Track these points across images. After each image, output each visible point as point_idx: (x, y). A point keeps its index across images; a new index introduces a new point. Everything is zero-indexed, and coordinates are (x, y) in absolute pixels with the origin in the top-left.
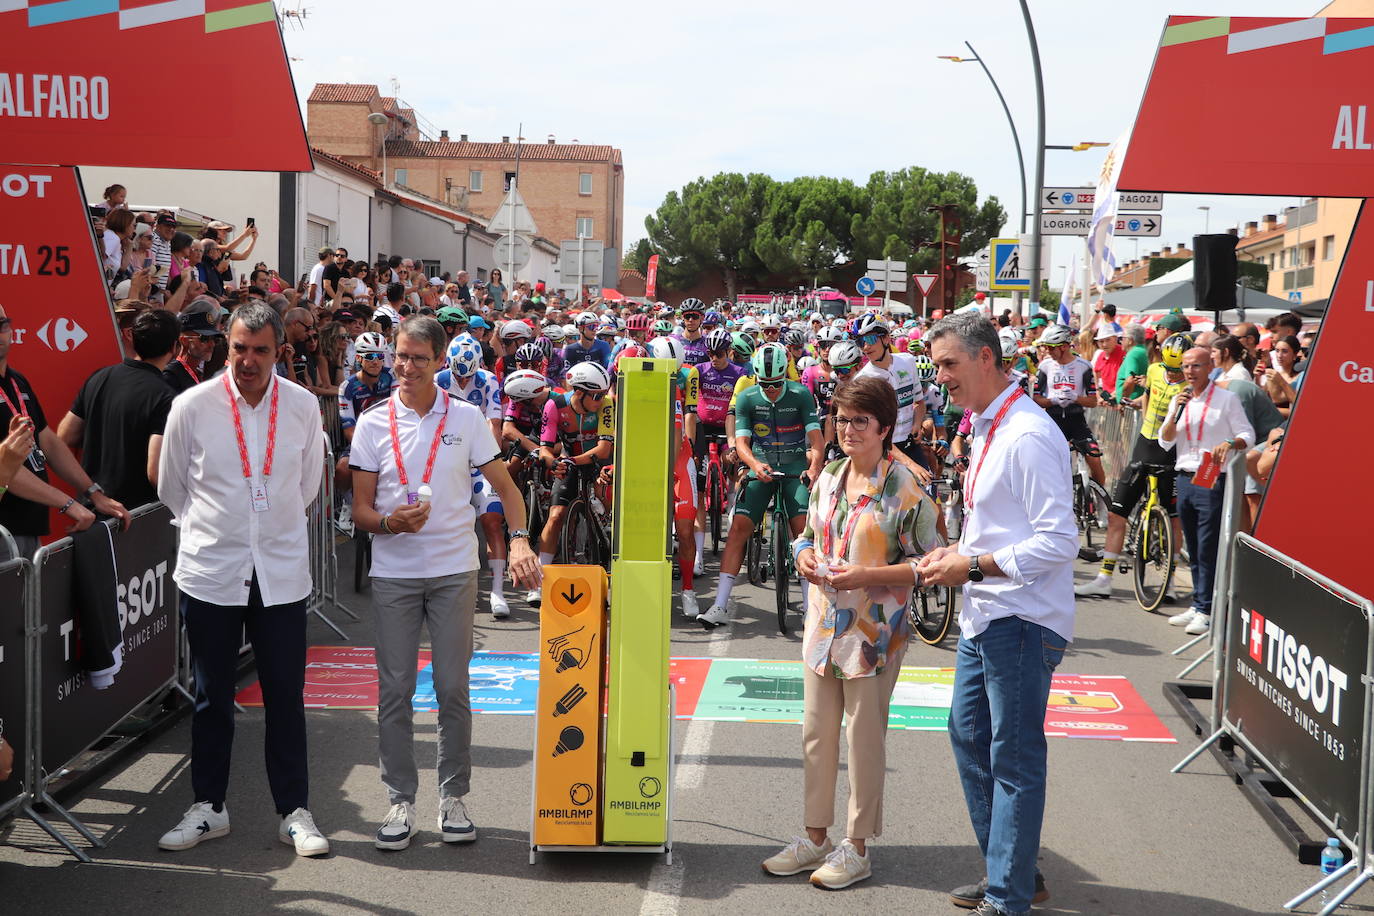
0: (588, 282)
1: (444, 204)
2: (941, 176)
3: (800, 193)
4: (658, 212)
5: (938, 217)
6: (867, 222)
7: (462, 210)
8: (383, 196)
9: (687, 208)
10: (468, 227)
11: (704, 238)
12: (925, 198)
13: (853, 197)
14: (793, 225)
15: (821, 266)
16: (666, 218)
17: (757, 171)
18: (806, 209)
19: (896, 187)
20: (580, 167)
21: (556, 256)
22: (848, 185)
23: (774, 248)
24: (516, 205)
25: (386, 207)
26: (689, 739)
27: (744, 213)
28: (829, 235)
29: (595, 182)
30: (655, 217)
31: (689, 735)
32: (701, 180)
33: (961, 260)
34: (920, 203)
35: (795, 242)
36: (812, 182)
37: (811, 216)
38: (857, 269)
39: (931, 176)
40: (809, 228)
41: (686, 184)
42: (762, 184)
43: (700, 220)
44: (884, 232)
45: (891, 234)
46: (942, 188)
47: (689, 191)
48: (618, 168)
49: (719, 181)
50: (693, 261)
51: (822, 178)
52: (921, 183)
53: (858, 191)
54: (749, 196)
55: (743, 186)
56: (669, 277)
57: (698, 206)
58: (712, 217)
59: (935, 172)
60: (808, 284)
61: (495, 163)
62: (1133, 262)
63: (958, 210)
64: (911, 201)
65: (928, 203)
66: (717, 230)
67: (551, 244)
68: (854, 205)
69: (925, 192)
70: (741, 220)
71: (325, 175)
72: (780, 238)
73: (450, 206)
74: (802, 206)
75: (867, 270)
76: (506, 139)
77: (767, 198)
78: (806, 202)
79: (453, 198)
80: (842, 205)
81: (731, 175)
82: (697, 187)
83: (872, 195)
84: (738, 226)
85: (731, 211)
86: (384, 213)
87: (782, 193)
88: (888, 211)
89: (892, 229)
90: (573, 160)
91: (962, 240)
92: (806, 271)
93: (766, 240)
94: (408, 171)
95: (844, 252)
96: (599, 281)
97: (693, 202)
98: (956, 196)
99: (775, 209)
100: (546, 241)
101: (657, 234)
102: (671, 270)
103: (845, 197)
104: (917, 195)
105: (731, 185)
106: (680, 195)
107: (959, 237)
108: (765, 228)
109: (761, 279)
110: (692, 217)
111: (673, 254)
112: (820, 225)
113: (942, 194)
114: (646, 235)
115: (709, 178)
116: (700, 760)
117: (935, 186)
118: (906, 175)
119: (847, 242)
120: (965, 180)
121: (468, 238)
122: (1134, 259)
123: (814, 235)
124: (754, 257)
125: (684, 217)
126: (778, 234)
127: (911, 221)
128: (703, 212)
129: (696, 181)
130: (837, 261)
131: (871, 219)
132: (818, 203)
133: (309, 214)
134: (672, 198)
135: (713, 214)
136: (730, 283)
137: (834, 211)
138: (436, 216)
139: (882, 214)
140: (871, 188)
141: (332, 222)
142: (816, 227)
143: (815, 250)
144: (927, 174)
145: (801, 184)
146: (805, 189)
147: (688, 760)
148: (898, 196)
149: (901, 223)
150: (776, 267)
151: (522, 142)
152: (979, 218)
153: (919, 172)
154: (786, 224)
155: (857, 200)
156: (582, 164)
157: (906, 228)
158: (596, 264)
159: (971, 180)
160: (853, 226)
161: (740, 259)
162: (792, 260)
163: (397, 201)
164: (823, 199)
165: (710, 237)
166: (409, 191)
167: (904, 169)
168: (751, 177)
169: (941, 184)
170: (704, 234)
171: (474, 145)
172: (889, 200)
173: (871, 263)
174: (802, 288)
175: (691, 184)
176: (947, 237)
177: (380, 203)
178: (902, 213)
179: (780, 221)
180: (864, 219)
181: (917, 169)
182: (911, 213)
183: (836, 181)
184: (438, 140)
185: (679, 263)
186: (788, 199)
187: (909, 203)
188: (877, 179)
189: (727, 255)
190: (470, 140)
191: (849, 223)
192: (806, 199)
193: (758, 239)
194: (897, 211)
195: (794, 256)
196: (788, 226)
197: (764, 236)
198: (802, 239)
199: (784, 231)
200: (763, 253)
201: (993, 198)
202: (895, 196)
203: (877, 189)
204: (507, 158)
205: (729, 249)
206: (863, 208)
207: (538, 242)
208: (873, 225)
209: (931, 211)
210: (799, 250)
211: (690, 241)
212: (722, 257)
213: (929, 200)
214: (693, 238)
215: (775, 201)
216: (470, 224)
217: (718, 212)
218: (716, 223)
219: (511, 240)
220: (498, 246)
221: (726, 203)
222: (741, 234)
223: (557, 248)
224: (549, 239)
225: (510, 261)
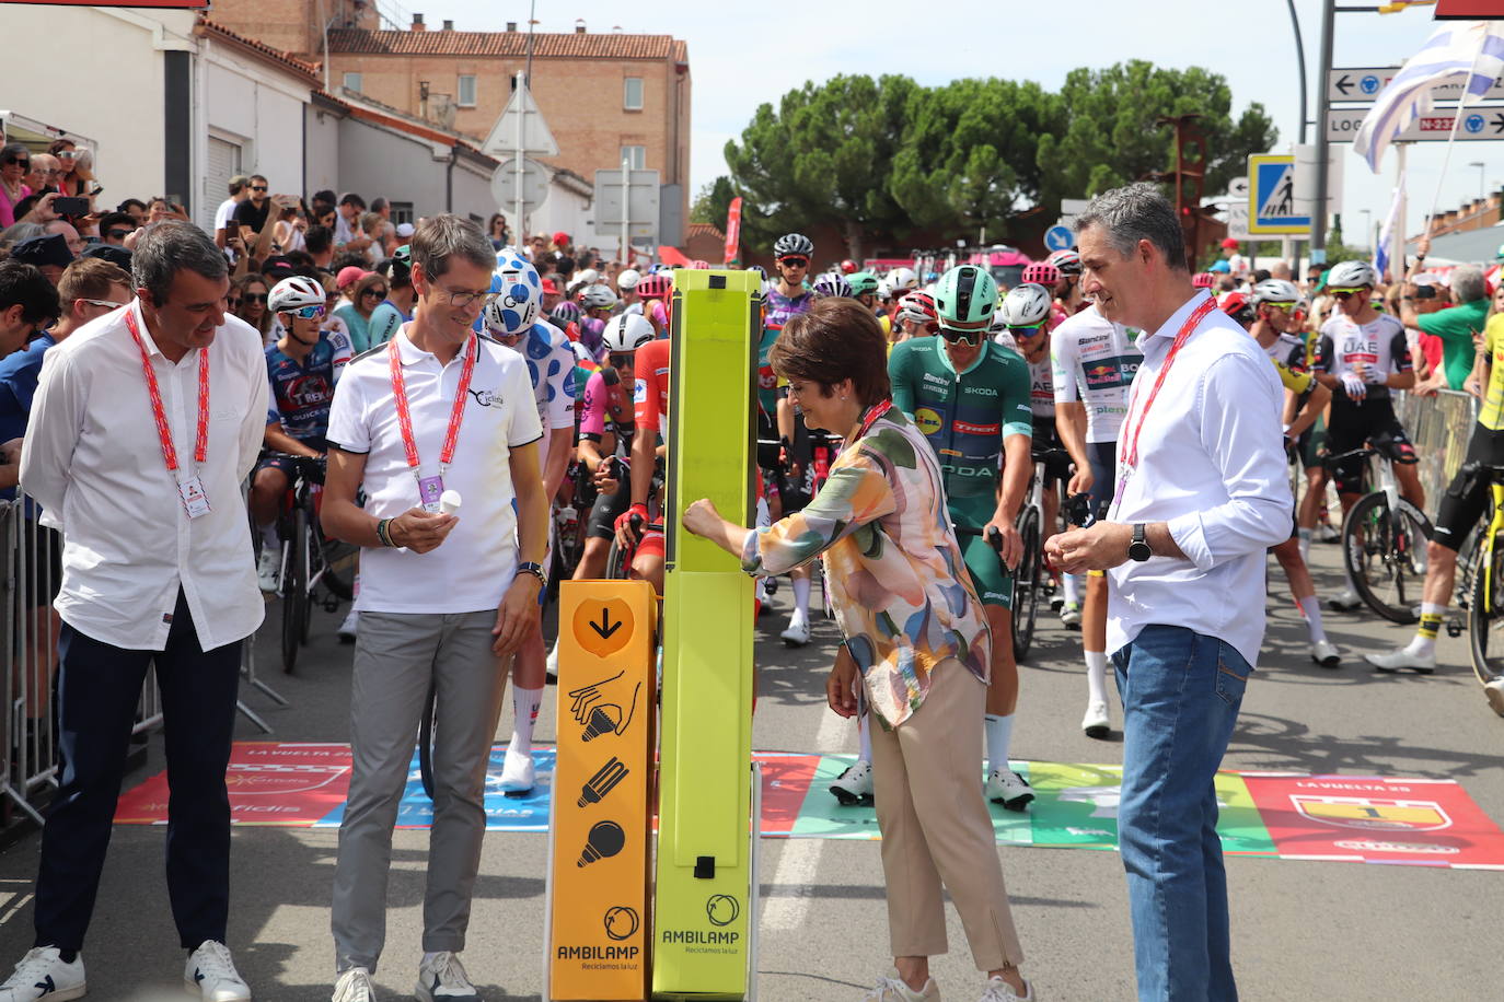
0: (638, 232)
1: (417, 120)
2: (1175, 73)
3: (960, 103)
4: (744, 135)
5: (1170, 136)
6: (1062, 147)
7: (445, 129)
8: (323, 104)
9: (787, 129)
10: (455, 152)
11: (814, 175)
12: (1151, 107)
13: (1041, 108)
14: (950, 152)
15: (991, 214)
16: (757, 144)
17: (893, 72)
18: (968, 128)
19: (1106, 92)
20: (625, 68)
21: (588, 197)
22: (1033, 90)
23: (921, 189)
24: (526, 113)
25: (330, 122)
26: (784, 863)
27: (874, 136)
28: (1003, 167)
29: (647, 91)
30: (740, 143)
31: (785, 858)
32: (809, 86)
33: (1205, 202)
34: (1143, 115)
35: (951, 178)
36: (977, 86)
37: (975, 138)
38: (1047, 214)
39: (1160, 75)
40: (974, 157)
41: (787, 91)
42: (901, 90)
43: (807, 146)
44: (1087, 162)
45: (1098, 164)
46: (1177, 91)
47: (789, 103)
48: (682, 69)
49: (836, 87)
50: (796, 209)
51: (993, 81)
52: (1144, 85)
53: (1048, 99)
54: (882, 109)
55: (872, 94)
56: (761, 235)
57: (803, 125)
58: (825, 141)
59: (1166, 67)
60: (972, 242)
61: (496, 62)
62: (1477, 202)
63: (1202, 125)
64: (1130, 112)
65: (1152, 116)
66: (833, 161)
67: (581, 180)
68: (1041, 120)
69: (1150, 98)
70: (870, 146)
71: (236, 68)
72: (929, 172)
73: (426, 122)
74: (963, 123)
75: (1060, 215)
76: (512, 26)
77: (909, 111)
78: (970, 118)
79: (432, 113)
80: (1023, 120)
81: (855, 78)
82: (803, 97)
83: (1069, 104)
84: (865, 154)
85: (854, 133)
86: (327, 129)
87: (932, 105)
88: (1094, 129)
89: (1100, 157)
90: (612, 58)
91: (1208, 171)
92: (969, 223)
93: (908, 176)
94: (364, 75)
95: (1026, 192)
96: (653, 231)
97: (796, 120)
98: (1199, 104)
99: (921, 129)
100: (573, 175)
101: (742, 168)
102: (763, 223)
103: (1029, 109)
104: (1138, 104)
105: (857, 93)
106: (777, 110)
107: (1201, 166)
108: (906, 157)
109: (901, 235)
110: (795, 142)
111: (767, 200)
112: (990, 152)
113: (1177, 101)
114: (725, 170)
115: (820, 82)
116: (801, 892)
117: (1166, 89)
118: (1120, 73)
119: (1031, 179)
120: (1213, 79)
121: (455, 169)
122: (1478, 197)
123: (981, 165)
124: (890, 201)
125: (783, 142)
126: (926, 167)
127: (1130, 143)
128: (811, 135)
129: (800, 88)
130: (1016, 207)
131: (1068, 141)
132: (988, 118)
133: (210, 126)
134: (765, 113)
135: (827, 138)
136: (853, 241)
137: (1010, 130)
138: (405, 134)
139: (1084, 134)
140: (1068, 93)
141: (247, 140)
142: (984, 155)
143: (982, 190)
144: (1153, 70)
145: (960, 90)
146: (968, 98)
147: (783, 891)
148: (1110, 105)
149: (1113, 146)
150: (923, 217)
151: (537, 30)
152: (1235, 137)
153: (1141, 67)
154: (938, 150)
155: (1047, 113)
156: (627, 64)
157: (1121, 155)
158: (649, 207)
159: (1222, 79)
160: (1040, 152)
161: (869, 205)
162: (947, 207)
163: (345, 112)
164: (995, 112)
165: (823, 171)
166: (364, 99)
167: (1118, 65)
168: (885, 80)
169: (1176, 85)
170: (814, 168)
171: (462, 36)
172: (1094, 111)
173: (1067, 205)
174: (961, 243)
175: (794, 92)
176: (1184, 164)
177: (320, 115)
178: (1115, 131)
179: (930, 149)
180: (1058, 140)
181: (1138, 63)
182: (1130, 132)
183: (1014, 85)
184: (408, 28)
185: (776, 213)
186: (941, 112)
187: (1125, 115)
188: (1077, 79)
189: (850, 201)
190: (457, 28)
191: (1033, 149)
192: (969, 113)
193: (896, 176)
194: (1107, 128)
195: (951, 200)
196: (942, 155)
197: (905, 170)
198: (962, 173)
199: (936, 162)
200: (904, 196)
201: (1256, 106)
202: (1104, 107)
203: (1077, 95)
204: (514, 56)
205: (852, 192)
206: (1057, 126)
207: (561, 177)
208: (1071, 151)
209: (1160, 125)
210: (959, 191)
211: (792, 181)
212: (840, 202)
213: (1158, 110)
214: (797, 173)
215: (921, 117)
216: (459, 148)
217: (832, 133)
218: (831, 151)
219: (518, 166)
220: (499, 175)
221: (846, 121)
222: (870, 168)
223: (591, 185)
224: (577, 172)
225: (519, 198)
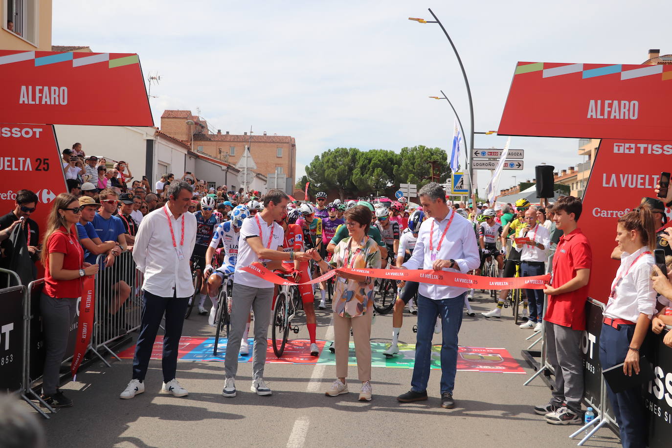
1: (218, 159)
2: (432, 149)
3: (372, 156)
4: (310, 164)
5: (430, 167)
6: (400, 169)
7: (225, 162)
8: (191, 155)
9: (323, 162)
11: (331, 175)
12: (425, 158)
13: (394, 158)
14: (369, 170)
15: (380, 188)
16: (314, 167)
17: (353, 147)
18: (374, 163)
19: (412, 154)
20: (277, 145)
21: (266, 181)
22: (392, 153)
23: (361, 180)
24: (248, 157)
25: (193, 159)
26: (314, 372)
27: (348, 165)
28: (384, 174)
29: (284, 152)
30: (309, 166)
31: (314, 370)
32: (329, 151)
34: (423, 161)
35: (369, 177)
36: (377, 152)
37: (376, 166)
38: (396, 188)
40: (376, 171)
41: (323, 152)
42: (355, 152)
43: (329, 167)
44: (407, 173)
45: (410, 174)
47: (324, 155)
48: (294, 146)
49: (337, 151)
50: (325, 185)
51: (381, 150)
52: (423, 152)
53: (397, 156)
54: (350, 157)
55: (347, 153)
57: (328, 161)
58: (334, 166)
59: (429, 147)
60: (375, 195)
61: (240, 143)
62: (514, 187)
63: (439, 164)
65: (425, 161)
66: (336, 172)
67: (264, 176)
68: (395, 161)
69: (425, 156)
70: (347, 168)
71: (166, 144)
72: (363, 175)
73: (220, 160)
74: (372, 162)
75: (400, 188)
76: (245, 133)
77: (358, 158)
79: (222, 157)
80: (389, 161)
81: (342, 149)
82: (328, 154)
83: (402, 157)
84: (345, 170)
85: (342, 164)
86: (192, 163)
87: (364, 156)
88: (409, 164)
89: (411, 172)
90: (274, 142)
91: (441, 177)
92: (374, 189)
93: (358, 176)
94: (203, 147)
95: (390, 181)
97: (326, 160)
98: (438, 158)
99: (361, 163)
100: (261, 175)
101: (310, 174)
102: (316, 188)
103: (391, 158)
104: (421, 157)
105: (343, 153)
106: (320, 157)
107: (439, 175)
108: (356, 171)
109: (355, 193)
110: (325, 166)
111: (317, 183)
112: (380, 170)
113: (432, 157)
114: (305, 174)
115: (333, 150)
116: (319, 380)
117: (429, 153)
118: (417, 149)
119: (392, 178)
120: (442, 151)
121: (228, 174)
122: (514, 185)
123: (378, 174)
124: (352, 183)
125: (322, 166)
126: (362, 174)
127: (419, 168)
128: (330, 164)
129: (327, 151)
130: (387, 185)
131: (402, 167)
132: (380, 161)
133: (159, 161)
134: (317, 158)
136: (340, 194)
137: (386, 164)
138: (214, 163)
139: (406, 165)
140: (402, 154)
141: (169, 164)
142: (378, 171)
143: (378, 181)
144: (426, 148)
145: (372, 152)
146: (374, 155)
147: (313, 380)
148: (414, 158)
149: (415, 169)
150: (361, 188)
151: (252, 134)
152: (448, 167)
154: (366, 169)
155: (396, 159)
157: (417, 171)
158: (283, 184)
159: (444, 151)
160: (394, 170)
161: (346, 184)
162: (368, 185)
163: (198, 157)
164: (382, 159)
165: (333, 175)
166: (203, 153)
167: (416, 146)
168: (351, 149)
169: (432, 153)
171: (232, 136)
172: (409, 159)
173: (402, 185)
174: (372, 195)
175: (325, 152)
176: (434, 174)
177: (190, 158)
178: (415, 165)
179: (363, 169)
180: (399, 167)
181: (421, 146)
182: (419, 165)
183: (387, 151)
184: (217, 134)
185: (319, 186)
186: (367, 158)
187: (418, 161)
188: (404, 150)
189: (340, 183)
190: (230, 134)
191: (392, 169)
192: (374, 159)
193: (354, 176)
194: (413, 164)
195: (369, 183)
196: (367, 171)
197: (356, 175)
198: (372, 176)
199: (365, 172)
200: (356, 182)
202: (412, 158)
203: (404, 155)
204: (246, 141)
205: (341, 181)
206: (399, 163)
207: (258, 176)
208: (403, 170)
209: (427, 163)
210: (371, 181)
211: (324, 177)
212: (338, 183)
213: (427, 159)
214: (326, 175)
215: (361, 160)
216: (229, 167)
217: (337, 164)
218: (336, 169)
219: (245, 172)
220: (240, 174)
221: (340, 161)
222: (346, 174)
223: (267, 178)
224: (263, 174)
225: (245, 181)
